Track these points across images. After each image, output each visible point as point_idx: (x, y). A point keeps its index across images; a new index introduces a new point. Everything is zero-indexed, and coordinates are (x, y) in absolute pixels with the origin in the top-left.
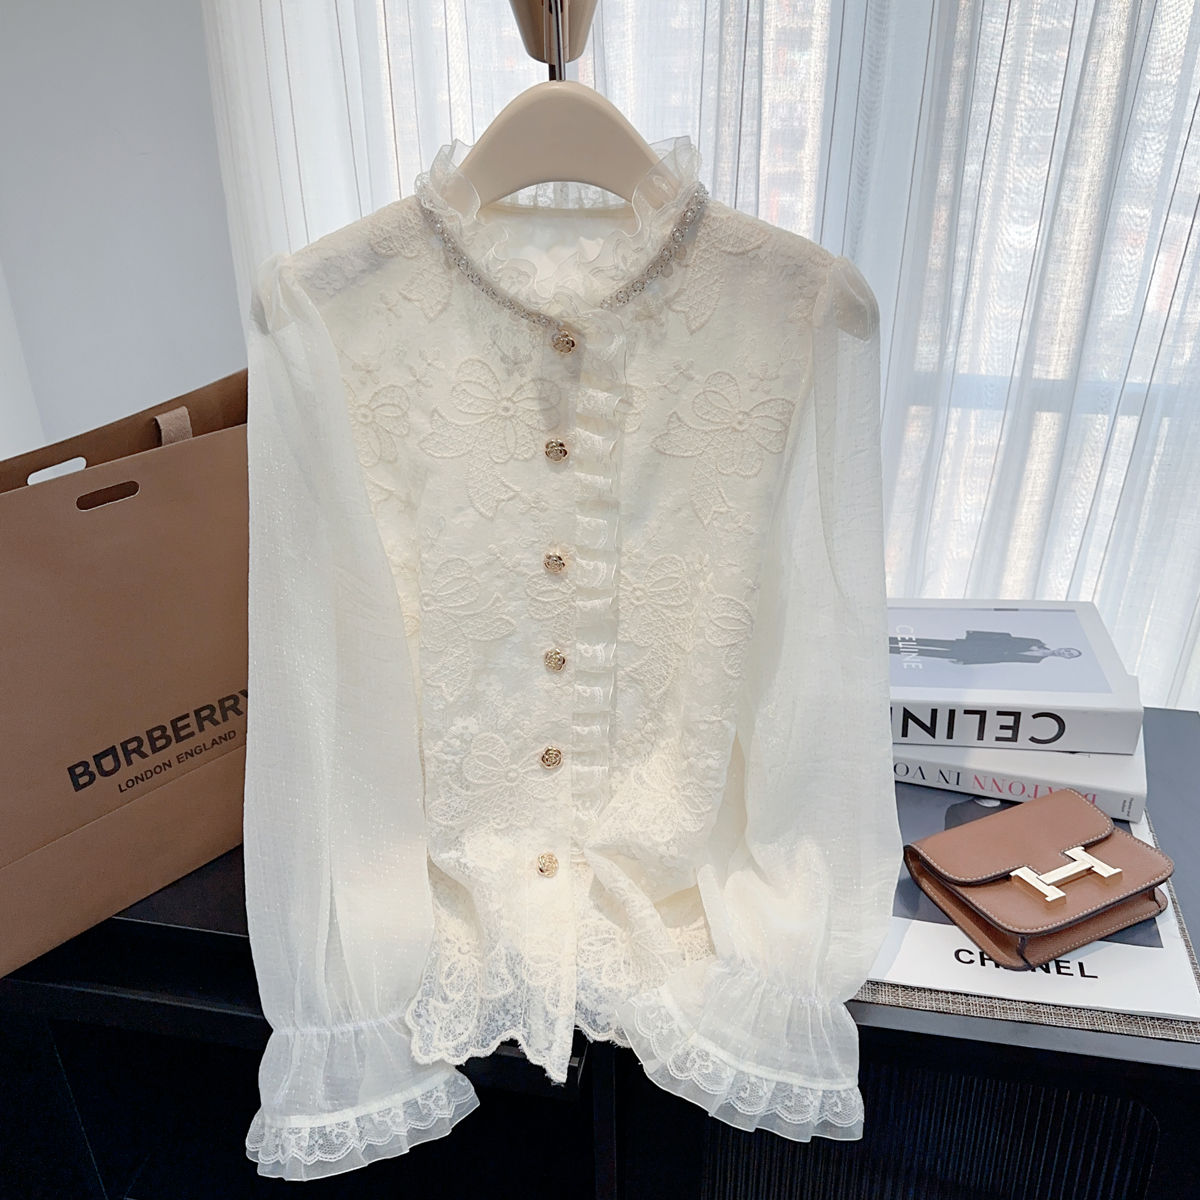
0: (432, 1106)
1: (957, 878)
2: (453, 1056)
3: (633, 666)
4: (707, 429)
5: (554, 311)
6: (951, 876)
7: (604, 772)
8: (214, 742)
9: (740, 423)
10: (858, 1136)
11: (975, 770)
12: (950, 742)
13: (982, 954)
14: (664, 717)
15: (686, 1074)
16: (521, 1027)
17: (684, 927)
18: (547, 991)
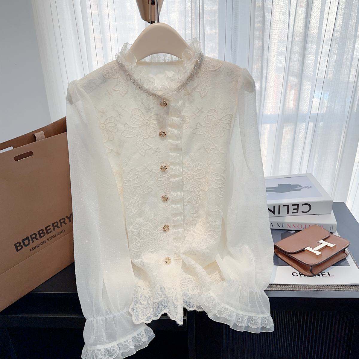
0: (141, 338)
1: (290, 252)
2: (146, 321)
3: (189, 198)
4: (208, 126)
5: (160, 93)
6: (288, 251)
7: (182, 231)
8: (58, 234)
9: (218, 123)
10: (273, 330)
11: (288, 222)
12: (279, 215)
13: (300, 273)
14: (200, 212)
15: (222, 316)
16: (167, 309)
17: (212, 274)
18: (174, 297)
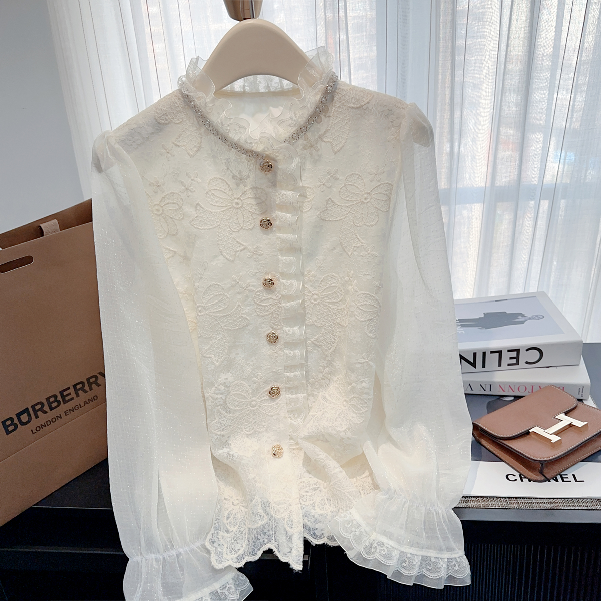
0: (227, 593)
1: (502, 436)
2: (236, 563)
3: (315, 337)
5: (259, 148)
6: (499, 435)
7: (304, 397)
8: (85, 403)
9: (365, 199)
10: (468, 583)
11: (499, 382)
12: (484, 369)
13: (520, 476)
14: (334, 364)
15: (373, 556)
16: (273, 541)
17: (358, 477)
18: (286, 520)
